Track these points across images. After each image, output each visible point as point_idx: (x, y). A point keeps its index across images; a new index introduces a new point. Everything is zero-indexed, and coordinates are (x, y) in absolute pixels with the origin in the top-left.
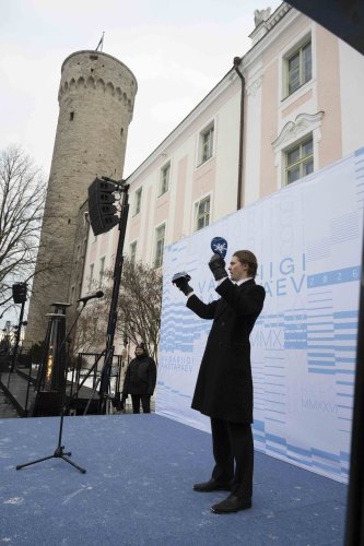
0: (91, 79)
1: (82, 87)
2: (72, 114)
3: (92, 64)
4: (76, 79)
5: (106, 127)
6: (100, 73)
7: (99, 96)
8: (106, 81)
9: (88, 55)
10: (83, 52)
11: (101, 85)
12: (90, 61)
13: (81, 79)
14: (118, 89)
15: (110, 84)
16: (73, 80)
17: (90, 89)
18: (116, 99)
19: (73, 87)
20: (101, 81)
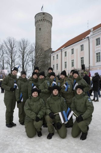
0: (44, 20)
1: (41, 22)
2: (40, 29)
3: (43, 16)
4: (40, 20)
5: (48, 31)
6: (45, 18)
7: (46, 24)
8: (47, 20)
9: (42, 13)
10: (41, 13)
11: (46, 21)
12: (43, 15)
13: (41, 20)
14: (50, 21)
15: (48, 20)
16: (39, 20)
17: (43, 22)
18: (49, 24)
19: (39, 22)
20: (46, 20)
